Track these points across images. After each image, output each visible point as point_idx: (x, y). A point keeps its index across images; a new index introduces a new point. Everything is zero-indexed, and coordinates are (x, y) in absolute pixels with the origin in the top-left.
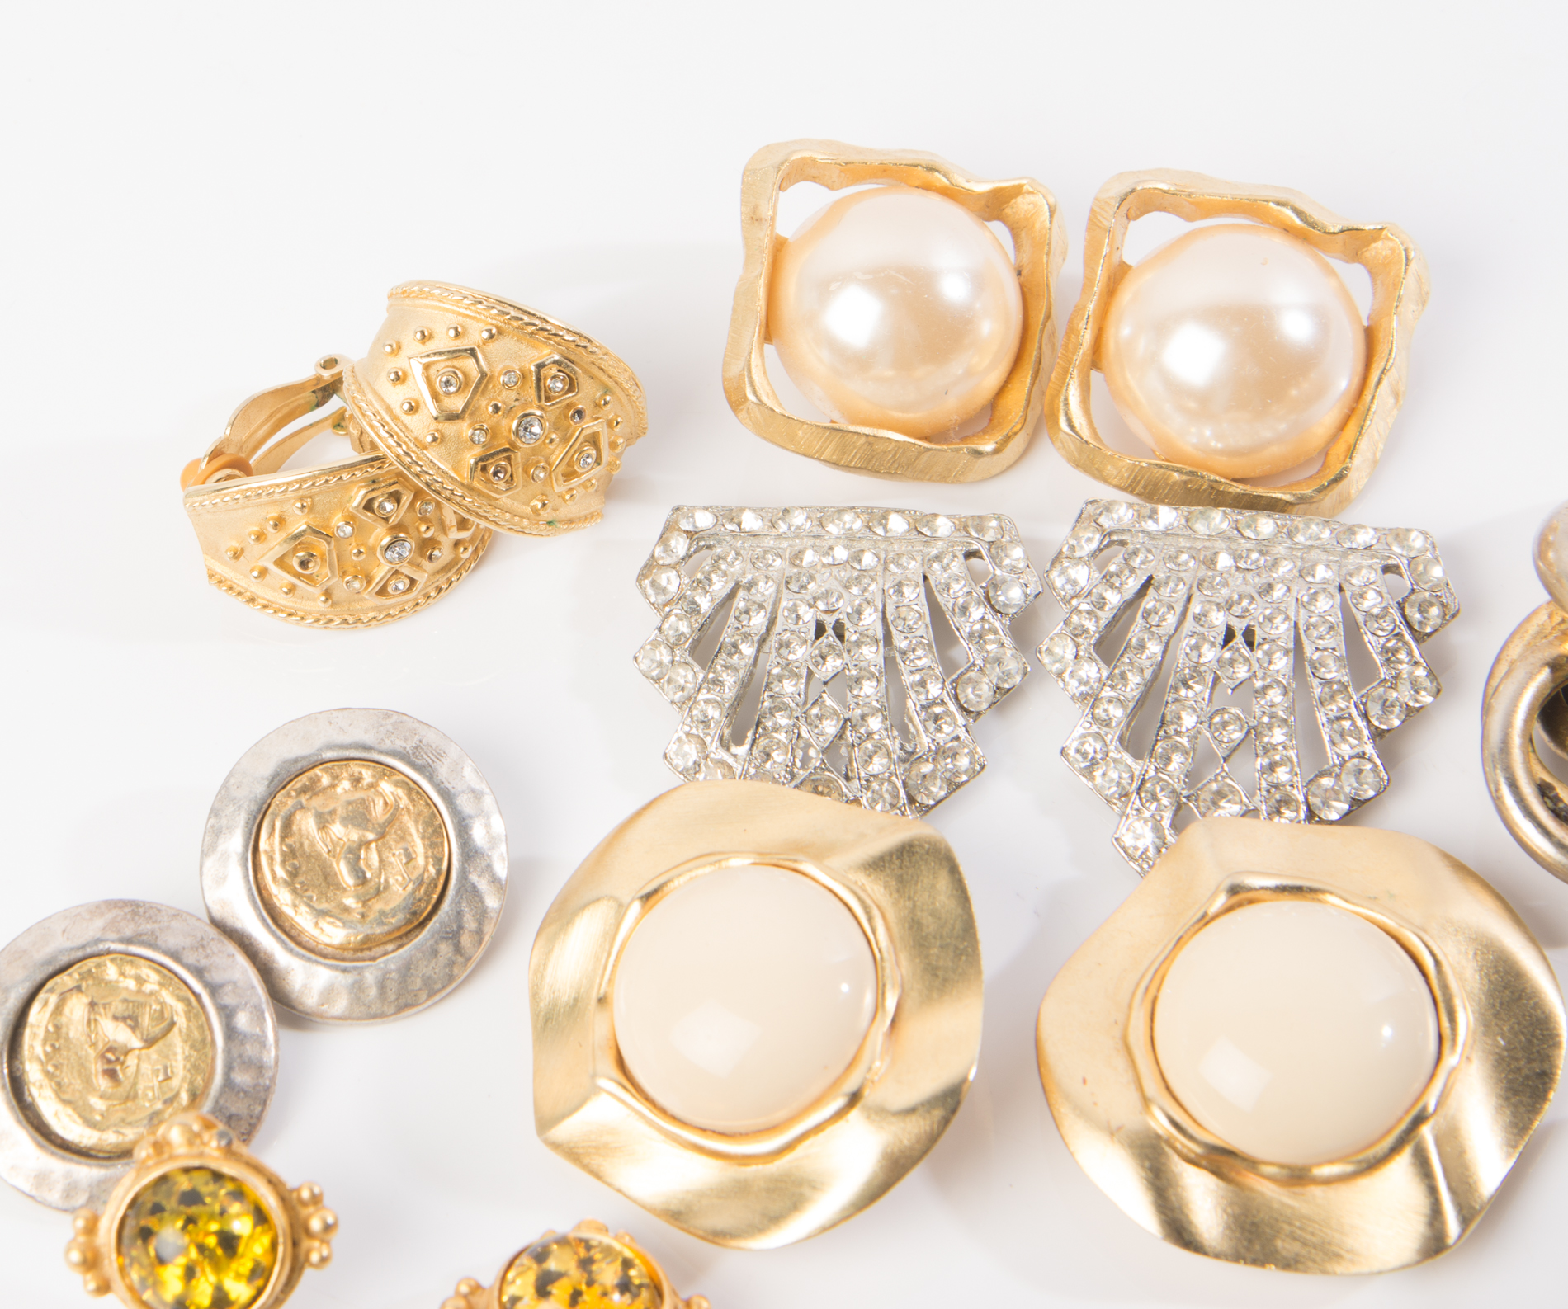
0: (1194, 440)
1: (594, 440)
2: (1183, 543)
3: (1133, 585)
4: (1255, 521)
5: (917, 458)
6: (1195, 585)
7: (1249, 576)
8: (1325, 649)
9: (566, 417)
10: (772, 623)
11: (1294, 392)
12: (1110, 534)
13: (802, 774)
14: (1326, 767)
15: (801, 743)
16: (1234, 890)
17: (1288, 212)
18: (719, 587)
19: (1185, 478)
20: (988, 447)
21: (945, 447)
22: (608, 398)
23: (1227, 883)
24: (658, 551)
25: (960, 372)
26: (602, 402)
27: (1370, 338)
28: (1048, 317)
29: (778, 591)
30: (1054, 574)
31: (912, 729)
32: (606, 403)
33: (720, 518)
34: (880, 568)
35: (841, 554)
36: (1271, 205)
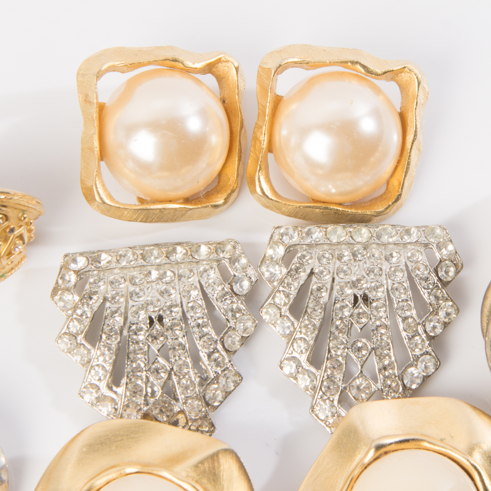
0: (323, 189)
1: (21, 237)
2: (326, 247)
3: (303, 276)
4: (360, 231)
5: (186, 213)
6: (335, 273)
7: (361, 263)
8: (403, 301)
9: (5, 232)
10: (126, 319)
11: (372, 160)
12: (289, 247)
13: (152, 400)
14: (410, 363)
15: (149, 385)
16: (379, 447)
17: (359, 67)
18: (96, 302)
19: (322, 211)
20: (221, 202)
21: (200, 206)
22: (25, 216)
23: (374, 444)
24: (60, 282)
25: (205, 166)
26: (23, 218)
27: (402, 117)
28: (242, 127)
29: (127, 302)
30: (264, 269)
31: (203, 367)
32: (25, 218)
33: (90, 259)
34: (176, 281)
35: (155, 274)
36: (349, 64)
